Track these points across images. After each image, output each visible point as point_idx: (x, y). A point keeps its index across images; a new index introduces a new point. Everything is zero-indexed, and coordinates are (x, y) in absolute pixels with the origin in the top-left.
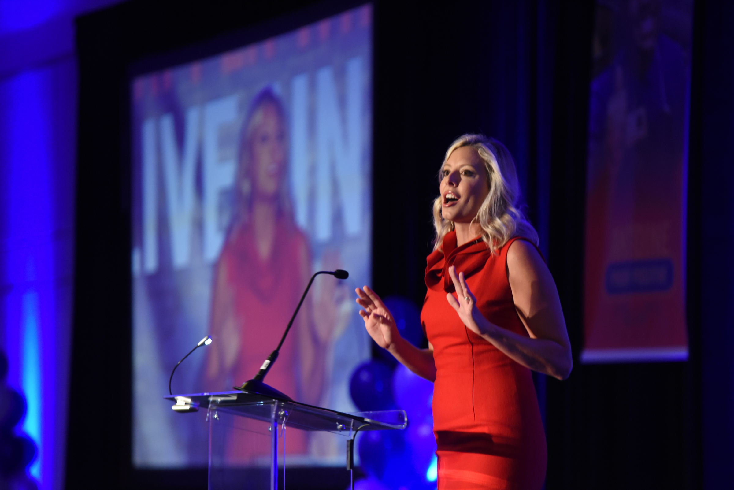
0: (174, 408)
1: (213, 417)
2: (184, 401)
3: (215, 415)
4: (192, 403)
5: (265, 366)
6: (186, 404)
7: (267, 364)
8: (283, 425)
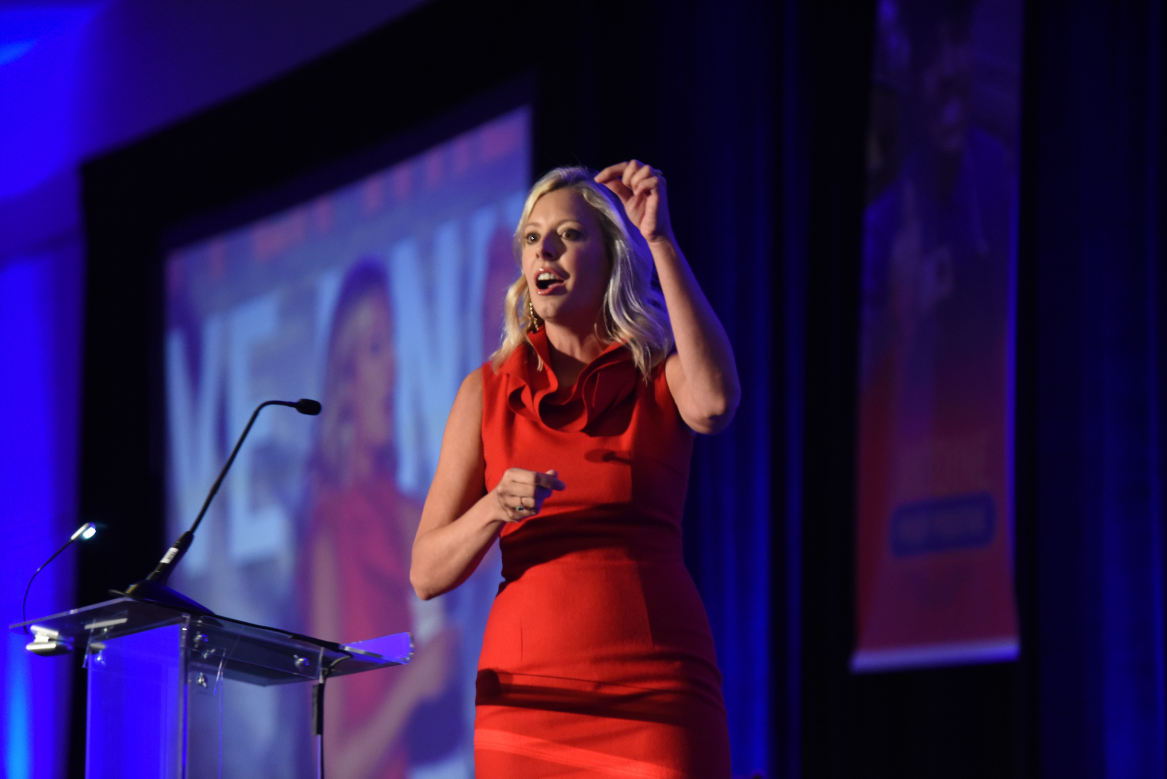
0: (30, 647)
1: (95, 659)
2: (48, 636)
3: (97, 657)
4: (62, 638)
5: (169, 558)
6: (51, 640)
7: (172, 555)
8: (219, 673)
